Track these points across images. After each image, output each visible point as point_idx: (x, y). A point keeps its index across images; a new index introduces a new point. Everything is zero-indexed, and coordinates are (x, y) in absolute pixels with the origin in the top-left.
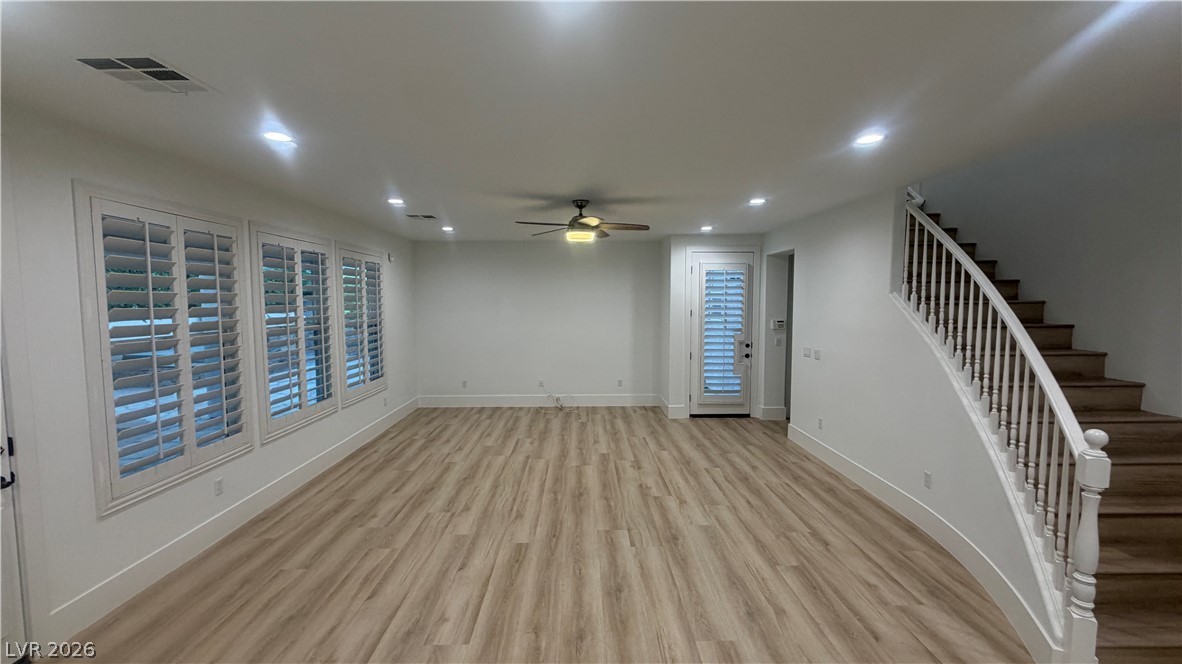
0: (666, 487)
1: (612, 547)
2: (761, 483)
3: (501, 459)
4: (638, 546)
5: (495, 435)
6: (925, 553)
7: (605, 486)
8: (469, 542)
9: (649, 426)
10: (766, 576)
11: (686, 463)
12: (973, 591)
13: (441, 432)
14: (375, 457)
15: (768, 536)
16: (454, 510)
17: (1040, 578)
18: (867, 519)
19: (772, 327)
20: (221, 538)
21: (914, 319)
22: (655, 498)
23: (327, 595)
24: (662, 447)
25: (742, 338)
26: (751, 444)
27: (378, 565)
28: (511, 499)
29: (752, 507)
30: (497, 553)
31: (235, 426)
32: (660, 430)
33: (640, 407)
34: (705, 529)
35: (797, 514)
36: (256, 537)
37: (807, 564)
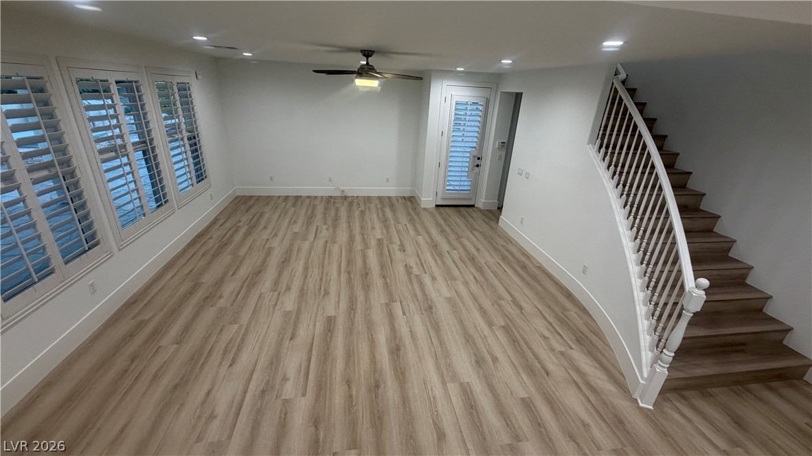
0: (423, 266)
1: (391, 316)
2: (483, 261)
3: (306, 245)
4: (407, 314)
5: (300, 222)
6: (576, 313)
7: (382, 266)
8: (294, 317)
9: (409, 214)
10: (486, 334)
11: (435, 247)
12: (599, 338)
13: (258, 220)
14: (211, 243)
15: (487, 304)
16: (279, 290)
17: (642, 344)
18: (545, 289)
19: (497, 146)
20: (103, 322)
21: (599, 166)
22: (416, 275)
23: (199, 365)
24: (418, 233)
25: (475, 153)
26: (475, 230)
27: (232, 339)
28: (319, 279)
29: (477, 281)
30: (315, 325)
31: (92, 241)
32: (416, 217)
33: (401, 197)
34: (449, 300)
35: (505, 287)
36: (132, 319)
37: (510, 324)
